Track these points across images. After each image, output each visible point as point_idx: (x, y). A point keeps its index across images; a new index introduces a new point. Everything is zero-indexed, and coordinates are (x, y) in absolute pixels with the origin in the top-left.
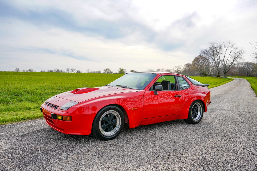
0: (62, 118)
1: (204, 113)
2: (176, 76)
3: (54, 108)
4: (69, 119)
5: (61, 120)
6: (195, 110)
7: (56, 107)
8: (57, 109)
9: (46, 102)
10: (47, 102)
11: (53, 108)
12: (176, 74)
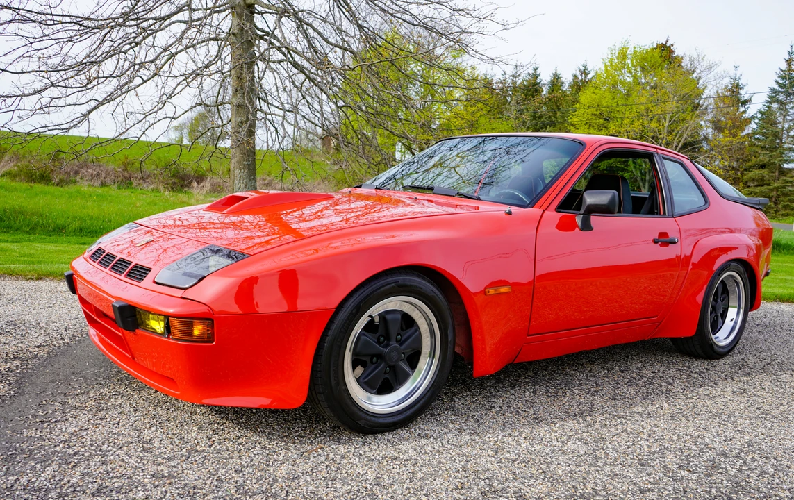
0: (168, 328)
1: (751, 312)
2: (656, 155)
3: (128, 276)
4: (202, 334)
5: (162, 334)
7: (139, 273)
8: (142, 284)
9: (94, 248)
10: (99, 249)
11: (122, 277)
12: (657, 148)
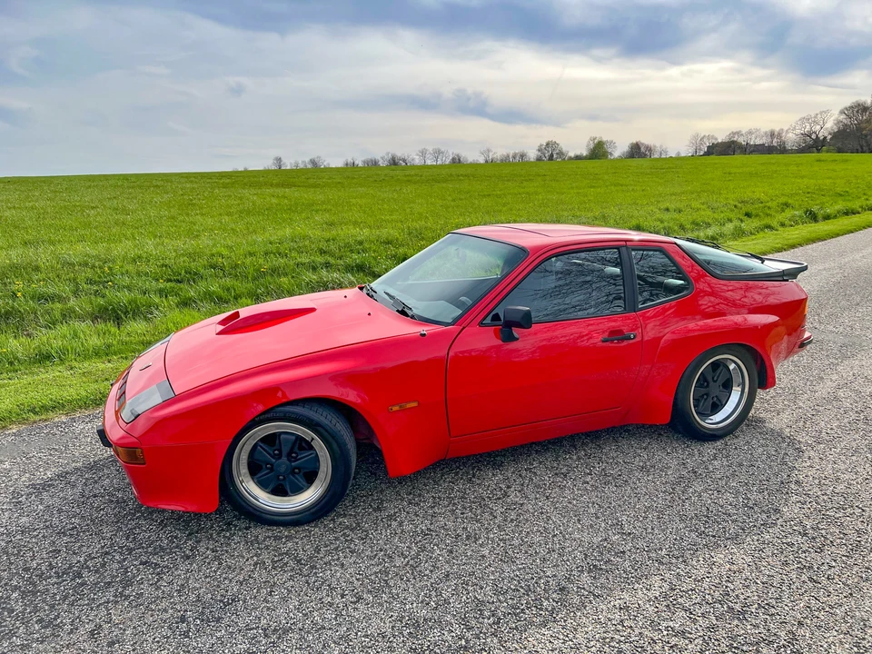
1: (759, 390)
6: (715, 381)
